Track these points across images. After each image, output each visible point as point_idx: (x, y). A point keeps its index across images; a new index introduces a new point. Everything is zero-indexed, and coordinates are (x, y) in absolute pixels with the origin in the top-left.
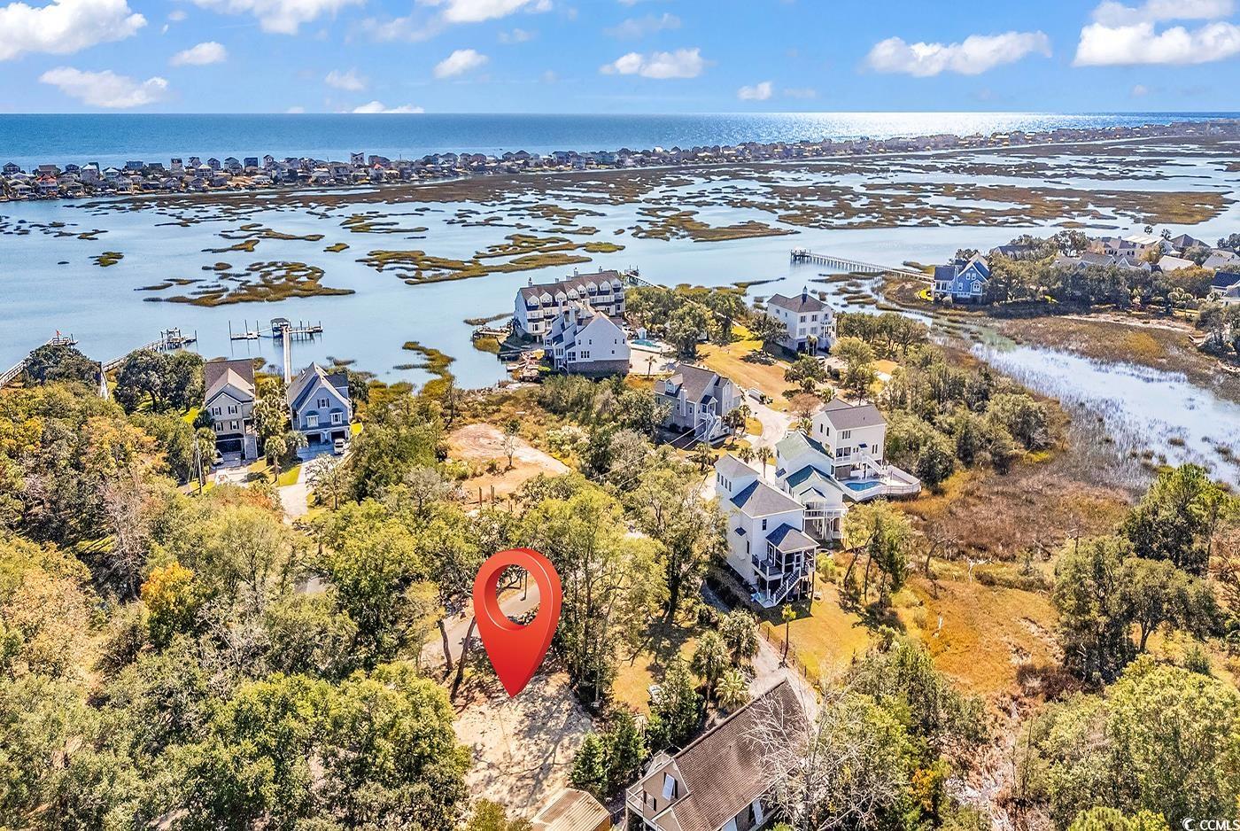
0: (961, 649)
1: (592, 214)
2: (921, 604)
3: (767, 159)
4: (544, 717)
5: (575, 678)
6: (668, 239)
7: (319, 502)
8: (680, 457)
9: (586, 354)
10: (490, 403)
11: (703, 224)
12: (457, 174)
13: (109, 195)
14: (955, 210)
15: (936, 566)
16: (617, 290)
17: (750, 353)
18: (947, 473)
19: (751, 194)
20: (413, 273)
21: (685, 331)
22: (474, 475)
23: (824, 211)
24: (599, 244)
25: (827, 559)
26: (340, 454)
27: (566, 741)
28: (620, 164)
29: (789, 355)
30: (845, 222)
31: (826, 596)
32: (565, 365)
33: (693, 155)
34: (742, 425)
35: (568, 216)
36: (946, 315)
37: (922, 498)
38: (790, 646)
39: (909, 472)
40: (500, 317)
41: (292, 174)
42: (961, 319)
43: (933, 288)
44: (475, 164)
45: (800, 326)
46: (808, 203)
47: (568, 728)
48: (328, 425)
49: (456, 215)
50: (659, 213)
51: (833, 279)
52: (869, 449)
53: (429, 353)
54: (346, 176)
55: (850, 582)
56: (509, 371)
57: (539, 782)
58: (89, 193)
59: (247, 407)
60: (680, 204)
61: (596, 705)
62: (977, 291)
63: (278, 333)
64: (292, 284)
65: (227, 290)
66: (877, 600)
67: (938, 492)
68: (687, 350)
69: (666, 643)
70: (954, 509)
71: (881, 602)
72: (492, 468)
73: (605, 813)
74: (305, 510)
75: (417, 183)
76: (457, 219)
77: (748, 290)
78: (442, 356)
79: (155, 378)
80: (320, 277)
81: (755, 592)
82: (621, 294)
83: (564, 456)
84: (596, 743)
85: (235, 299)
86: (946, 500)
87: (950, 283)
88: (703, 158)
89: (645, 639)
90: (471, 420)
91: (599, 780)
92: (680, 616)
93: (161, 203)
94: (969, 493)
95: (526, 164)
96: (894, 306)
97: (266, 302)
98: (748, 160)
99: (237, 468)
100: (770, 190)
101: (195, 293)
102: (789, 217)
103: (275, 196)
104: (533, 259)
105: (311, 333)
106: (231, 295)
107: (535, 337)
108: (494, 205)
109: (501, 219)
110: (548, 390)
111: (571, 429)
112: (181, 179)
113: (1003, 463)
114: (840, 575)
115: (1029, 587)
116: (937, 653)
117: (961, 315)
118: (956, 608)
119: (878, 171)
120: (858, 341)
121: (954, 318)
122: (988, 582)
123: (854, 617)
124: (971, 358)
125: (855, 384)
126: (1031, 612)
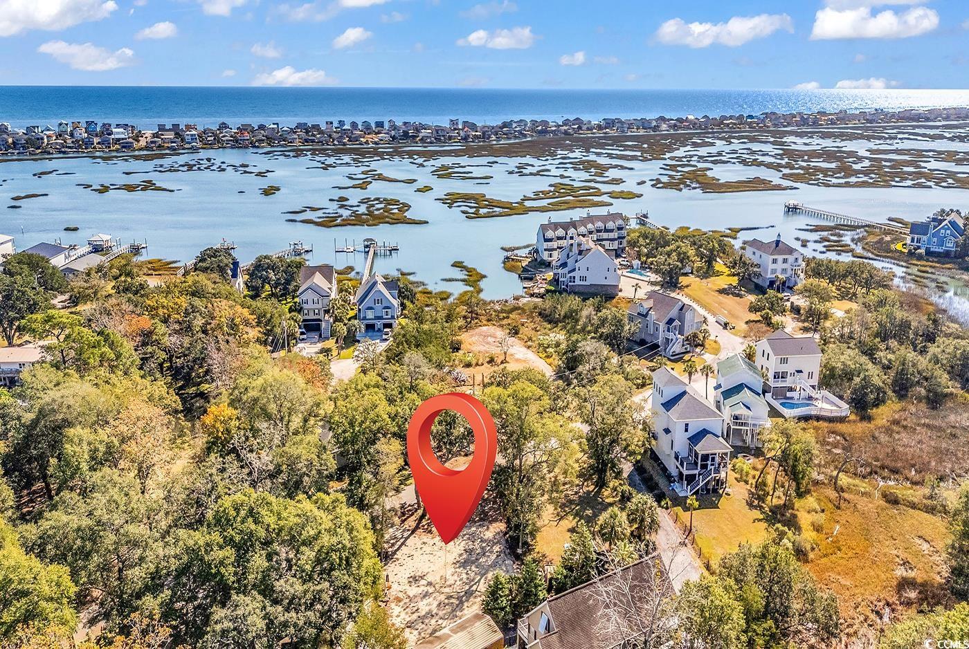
0: (850, 554)
1: (623, 168)
2: (823, 511)
3: (785, 126)
6: (680, 190)
7: (364, 373)
8: (639, 366)
9: (583, 278)
10: (502, 311)
11: (714, 178)
12: (525, 136)
13: (282, 146)
14: (951, 175)
15: (844, 480)
16: (620, 229)
17: (726, 287)
18: (878, 402)
19: (763, 155)
20: (473, 210)
21: (669, 264)
22: (477, 364)
23: (825, 172)
24: (622, 192)
25: (746, 463)
26: (385, 340)
28: (656, 128)
29: (760, 290)
30: (842, 181)
31: (736, 493)
32: (567, 286)
33: (720, 122)
34: (702, 345)
35: (603, 169)
36: (917, 265)
37: (849, 421)
38: (694, 530)
39: (841, 398)
40: (528, 246)
41: (406, 134)
42: (930, 270)
43: (908, 241)
44: (540, 128)
45: (771, 266)
46: (812, 164)
47: (494, 565)
48: (380, 318)
49: (517, 167)
50: (679, 169)
51: (817, 229)
52: (805, 375)
53: (469, 270)
54: (443, 136)
55: (761, 485)
56: (524, 288)
57: (462, 602)
58: (269, 144)
59: (326, 301)
60: (699, 162)
61: (520, 551)
62: (950, 245)
63: (367, 250)
64: (386, 214)
65: (341, 216)
66: (782, 502)
67: (866, 418)
68: (671, 281)
69: (589, 512)
70: (877, 435)
71: (785, 505)
72: (491, 361)
73: (500, 635)
75: (495, 142)
76: (516, 170)
77: (739, 235)
78: (478, 273)
79: (272, 275)
80: (407, 210)
81: (674, 482)
82: (624, 232)
83: (548, 357)
84: (502, 579)
85: (345, 223)
86: (871, 426)
87: (924, 238)
88: (728, 125)
89: (573, 507)
90: (485, 322)
91: (502, 609)
92: (606, 493)
93: (314, 152)
94: (896, 422)
95: (580, 128)
96: (870, 255)
97: (366, 227)
98: (768, 127)
99: (315, 343)
100: (781, 152)
101: (320, 218)
102: (791, 175)
103: (391, 150)
104: (565, 202)
105: (391, 251)
106: (343, 220)
107: (550, 263)
108: (547, 160)
109: (549, 170)
110: (548, 304)
111: (558, 336)
112: (330, 136)
113: (936, 400)
114: (754, 477)
115: (931, 510)
116: (826, 556)
117: (931, 267)
118: (855, 520)
119: (886, 139)
120: (824, 283)
121: (923, 269)
122: (893, 501)
123: (757, 514)
124: (931, 304)
125: (813, 319)
126: (927, 532)
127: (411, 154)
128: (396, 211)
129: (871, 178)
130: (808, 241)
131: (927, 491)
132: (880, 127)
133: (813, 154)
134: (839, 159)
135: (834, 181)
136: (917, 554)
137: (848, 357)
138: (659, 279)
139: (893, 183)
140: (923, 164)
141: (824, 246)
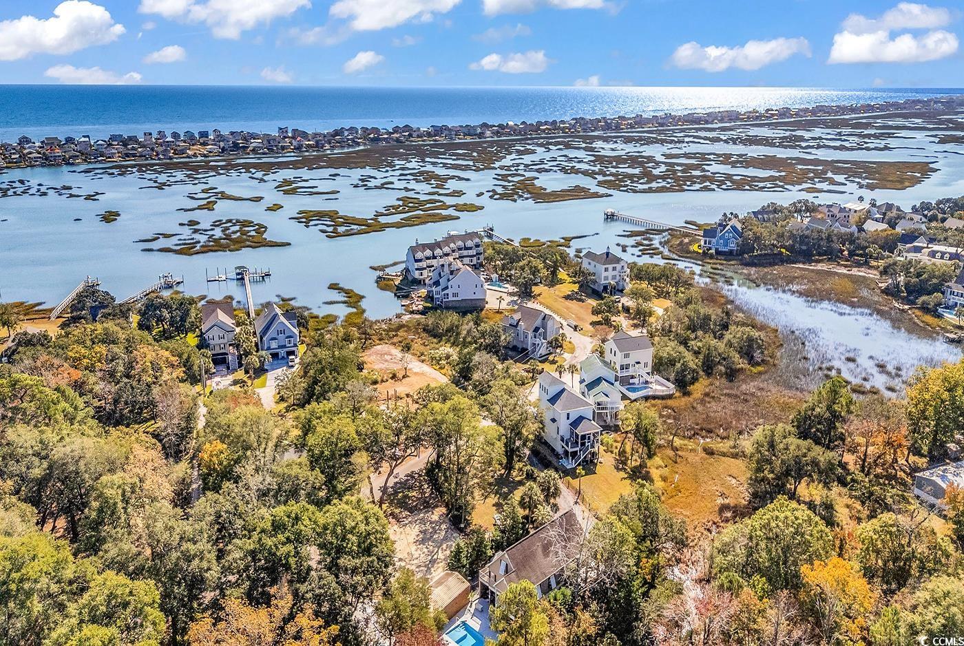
0: (687, 494)
1: (460, 179)
2: (666, 466)
3: (592, 131)
4: (431, 533)
5: (450, 511)
6: (515, 201)
7: (282, 399)
8: (518, 369)
9: (455, 295)
10: (390, 330)
11: (541, 188)
12: (358, 144)
13: (100, 162)
15: (678, 442)
16: (477, 246)
17: (570, 293)
18: (695, 380)
19: (579, 162)
20: (331, 229)
21: (525, 278)
22: (382, 381)
23: (631, 177)
24: (465, 204)
25: (609, 438)
26: (292, 366)
27: (444, 546)
28: (481, 135)
29: (596, 294)
30: (646, 187)
31: (606, 461)
32: (441, 302)
33: (536, 128)
34: (561, 346)
36: (710, 264)
37: (676, 397)
39: (668, 380)
40: (395, 264)
41: (236, 145)
42: (720, 267)
43: (702, 243)
44: (372, 136)
45: (604, 274)
47: (445, 539)
48: (284, 346)
49: (360, 180)
50: (510, 178)
51: (633, 234)
52: (642, 365)
53: (348, 292)
54: (276, 146)
55: (622, 453)
56: (402, 306)
57: (429, 568)
58: (85, 160)
59: (231, 335)
60: (525, 171)
61: (462, 526)
62: (733, 246)
63: (240, 277)
64: (245, 237)
65: (199, 242)
66: (639, 464)
67: (687, 394)
68: (526, 292)
69: (505, 490)
70: (695, 405)
71: (640, 466)
72: (394, 377)
73: (467, 584)
74: (273, 405)
75: (329, 152)
76: (361, 183)
77: (571, 243)
78: (356, 295)
80: (265, 231)
81: (562, 458)
82: (481, 249)
83: (441, 368)
84: (462, 545)
85: (206, 250)
86: (691, 399)
87: (714, 240)
88: (544, 130)
89: (493, 487)
90: (378, 342)
91: (464, 566)
92: (514, 473)
93: (141, 168)
94: (707, 395)
95: (410, 135)
96: (675, 256)
97: (228, 252)
98: (579, 132)
99: (226, 376)
100: (593, 158)
101: (176, 245)
102: (605, 182)
104: (417, 217)
105: (263, 277)
106: (202, 246)
107: (420, 281)
108: (387, 171)
109: (392, 183)
110: (430, 320)
111: (446, 349)
112: (152, 150)
113: (732, 374)
114: (616, 448)
115: (735, 456)
116: (672, 497)
117: (720, 264)
118: (687, 469)
119: (676, 142)
120: (644, 285)
121: (714, 266)
122: (710, 452)
123: (623, 474)
124: (723, 297)
125: (641, 317)
126: (734, 472)
127: (247, 167)
128: (253, 233)
129: (669, 183)
130: (627, 246)
131: (731, 443)
132: (669, 130)
133: (619, 160)
134: (641, 164)
135: (640, 187)
136: (730, 487)
137: (671, 348)
138: (516, 290)
139: (686, 187)
140: (707, 168)
141: (640, 250)
